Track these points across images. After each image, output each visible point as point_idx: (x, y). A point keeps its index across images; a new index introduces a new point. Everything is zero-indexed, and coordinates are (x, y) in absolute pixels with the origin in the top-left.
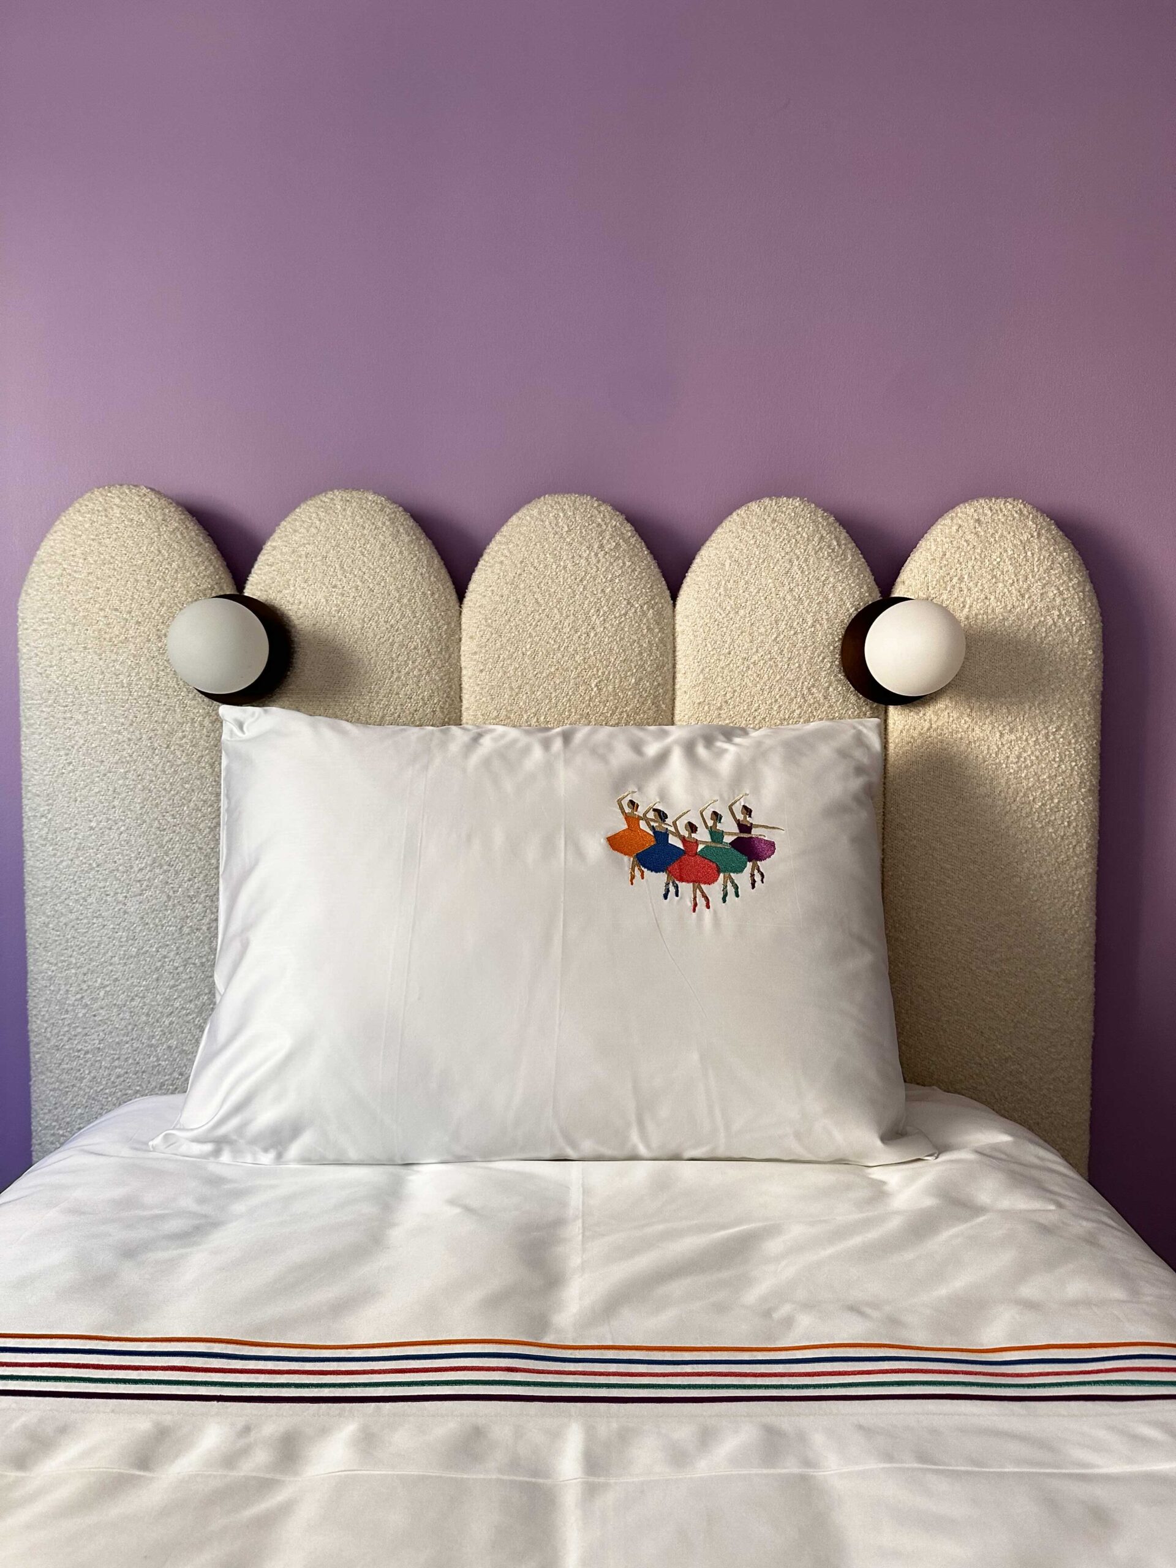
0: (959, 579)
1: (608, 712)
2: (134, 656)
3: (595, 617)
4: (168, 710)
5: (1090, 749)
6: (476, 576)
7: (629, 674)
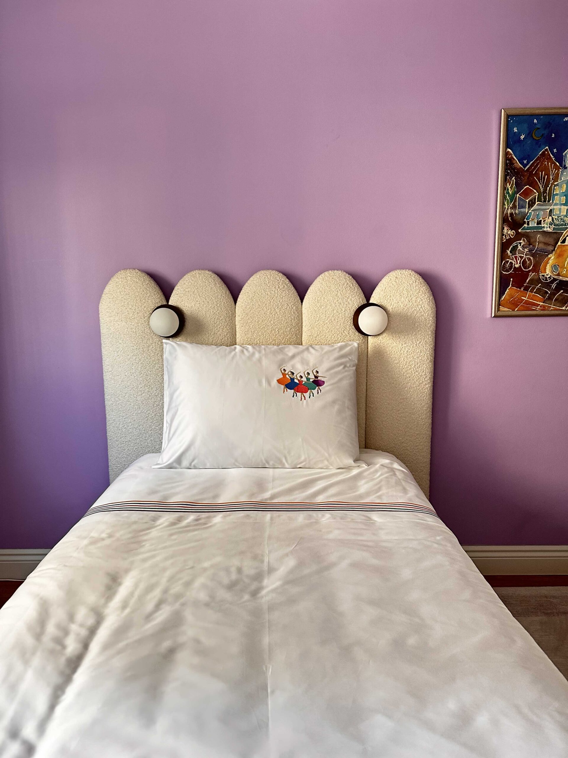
0: (390, 296)
1: (281, 339)
2: (137, 323)
3: (277, 309)
4: (148, 339)
5: (430, 348)
6: (240, 296)
7: (288, 327)
